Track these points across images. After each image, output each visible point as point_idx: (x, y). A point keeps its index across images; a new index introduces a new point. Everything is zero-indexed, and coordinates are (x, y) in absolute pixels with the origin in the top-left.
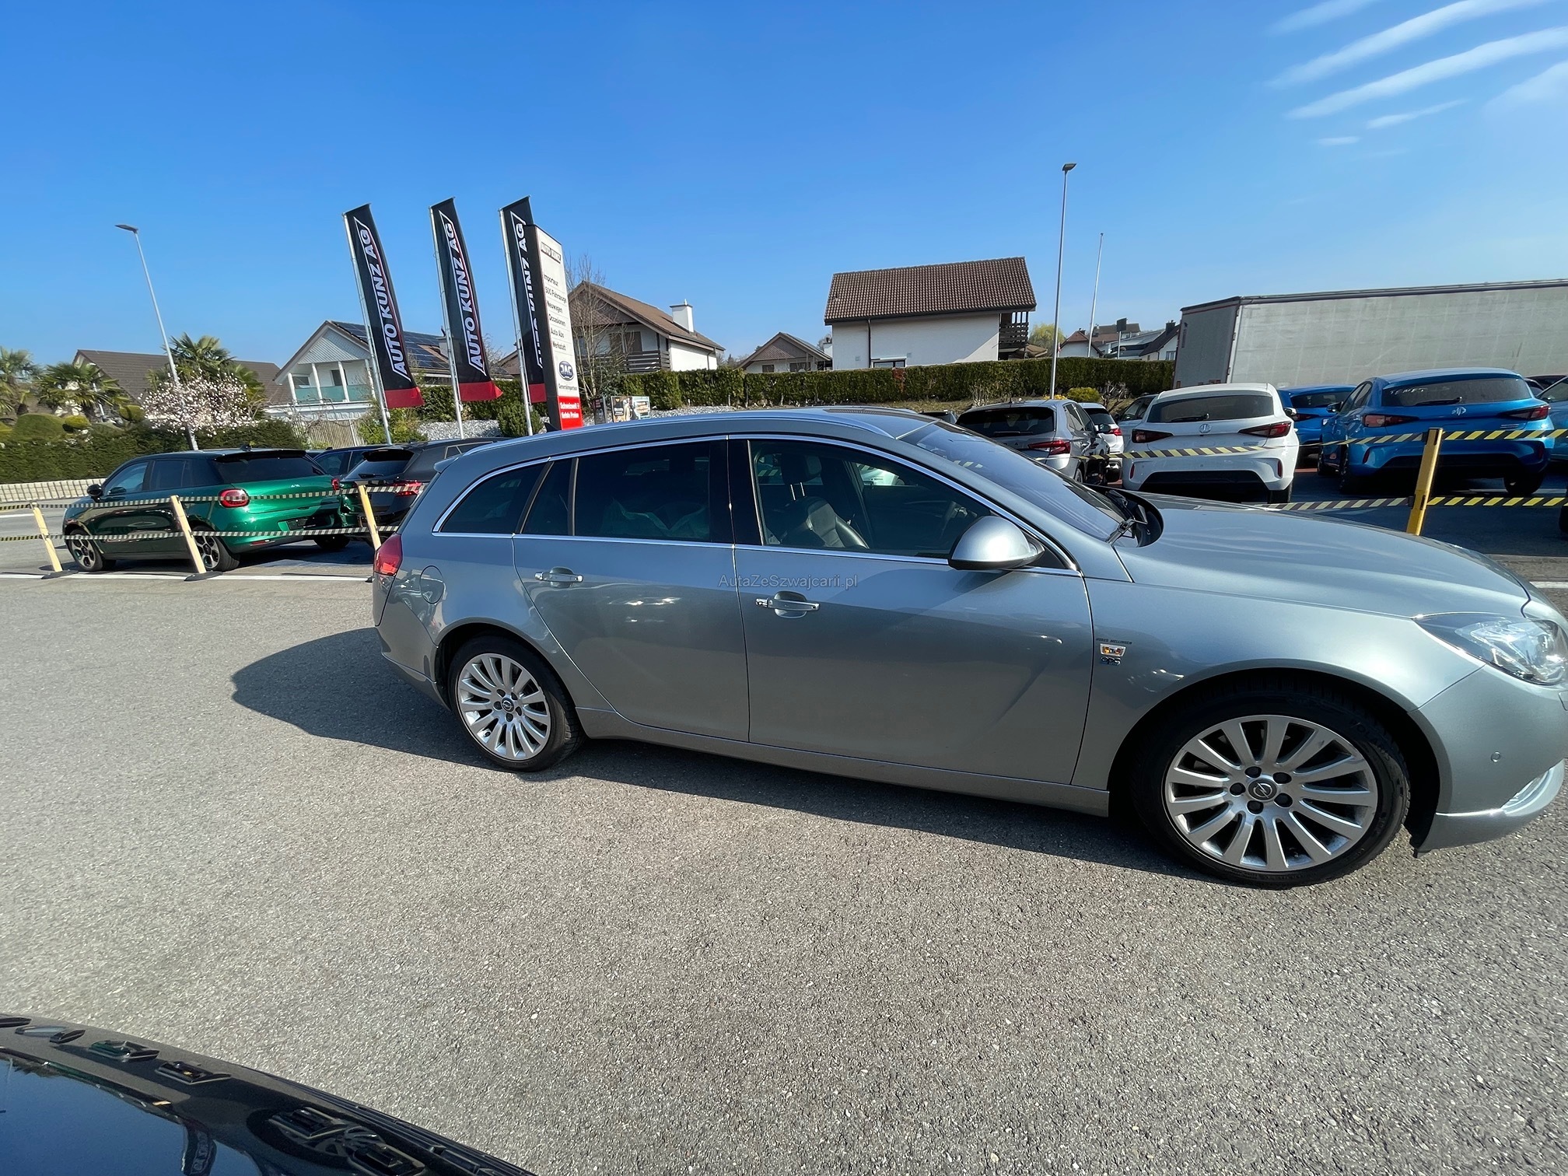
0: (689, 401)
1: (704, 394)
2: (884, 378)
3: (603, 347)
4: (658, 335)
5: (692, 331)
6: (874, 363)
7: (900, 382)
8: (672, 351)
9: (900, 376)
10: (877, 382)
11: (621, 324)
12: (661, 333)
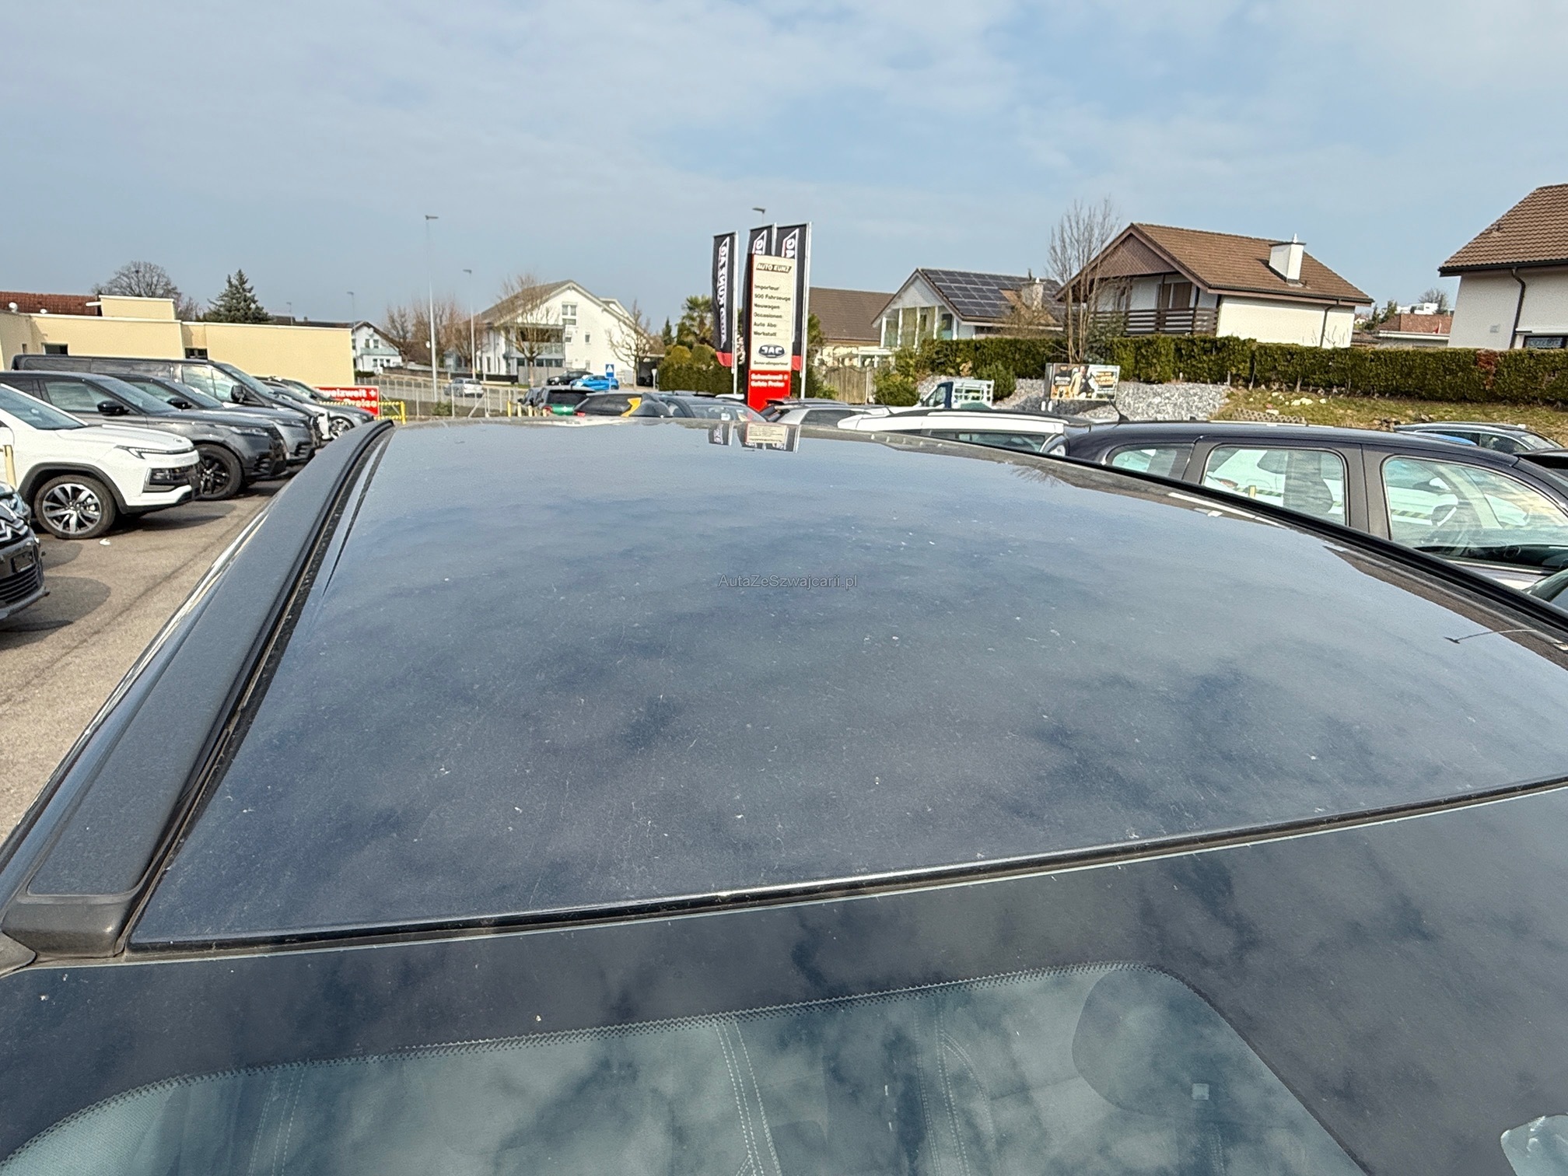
0: (1181, 375)
1: (1199, 368)
2: (1457, 365)
3: (1144, 301)
4: (1198, 289)
5: (1297, 278)
6: (1526, 338)
7: (1488, 373)
8: (1227, 307)
9: (1489, 363)
10: (1446, 370)
11: (1160, 274)
12: (1200, 285)
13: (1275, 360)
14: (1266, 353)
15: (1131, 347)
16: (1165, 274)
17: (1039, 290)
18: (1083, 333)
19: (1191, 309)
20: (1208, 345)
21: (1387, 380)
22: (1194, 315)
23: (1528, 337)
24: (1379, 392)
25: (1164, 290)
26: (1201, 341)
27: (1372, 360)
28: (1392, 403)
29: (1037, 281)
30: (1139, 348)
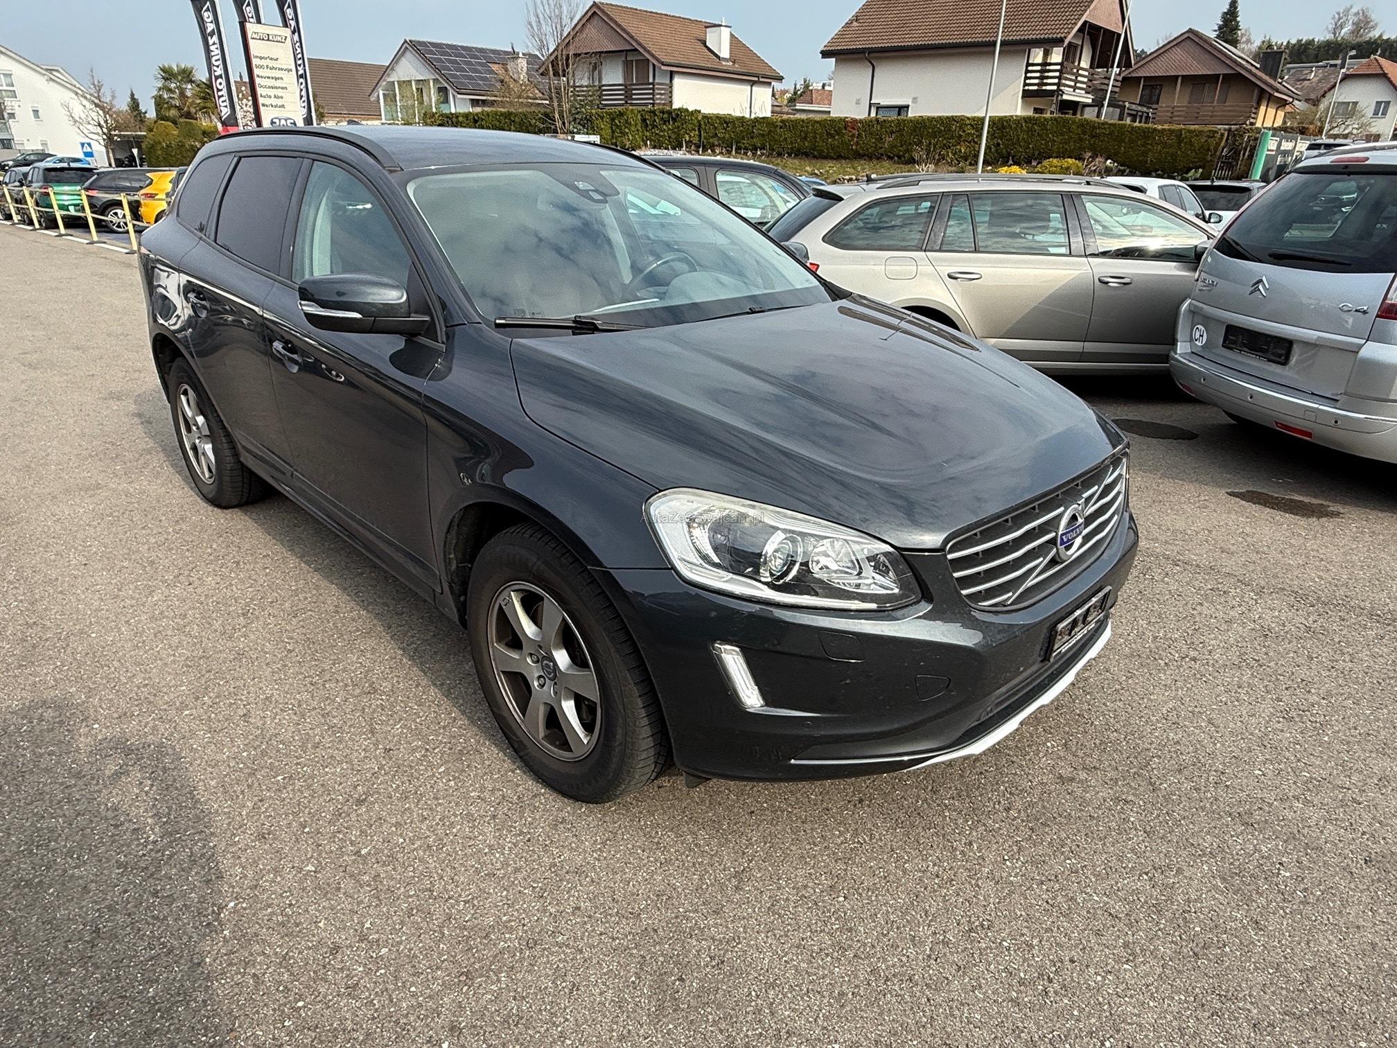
2: (835, 130)
3: (613, 76)
4: (654, 65)
5: (728, 57)
6: (878, 108)
7: (853, 136)
8: (678, 82)
9: (853, 128)
10: (828, 134)
11: (622, 51)
12: (656, 63)
13: (716, 128)
14: (708, 122)
15: (607, 119)
16: (627, 51)
17: (523, 63)
18: (566, 106)
19: (651, 84)
20: (666, 116)
21: (792, 143)
22: (653, 89)
23: (879, 108)
24: (788, 153)
25: (628, 66)
26: (660, 112)
27: (781, 127)
28: (797, 162)
29: (521, 55)
30: (613, 119)
